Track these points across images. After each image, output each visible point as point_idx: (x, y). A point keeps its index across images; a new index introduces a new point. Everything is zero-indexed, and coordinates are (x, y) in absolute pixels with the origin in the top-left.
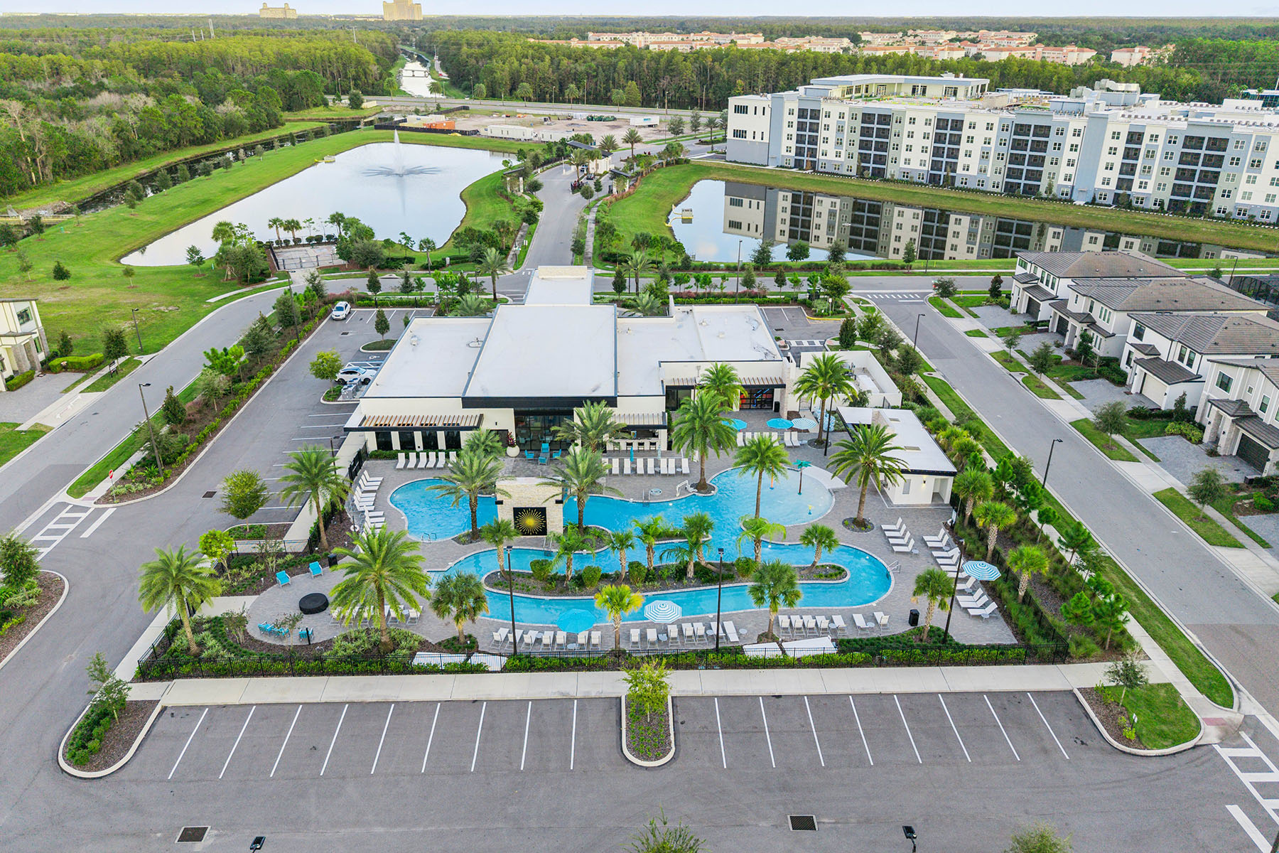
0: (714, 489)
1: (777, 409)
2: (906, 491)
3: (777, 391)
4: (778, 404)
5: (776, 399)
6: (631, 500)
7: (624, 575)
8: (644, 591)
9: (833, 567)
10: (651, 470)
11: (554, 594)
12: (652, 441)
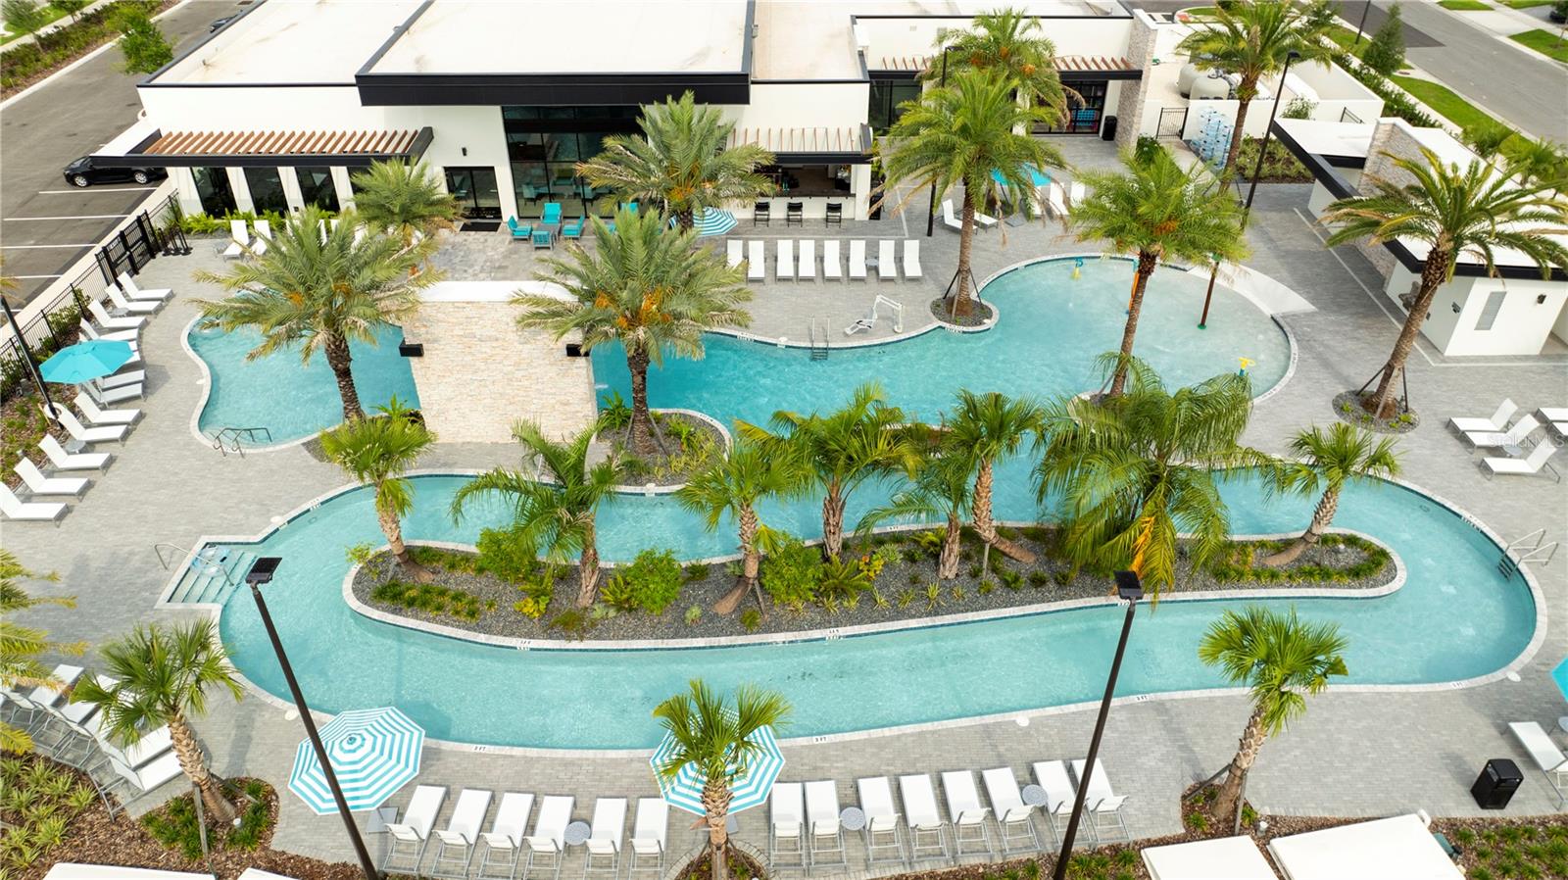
0: (989, 315)
1: (1110, 132)
2: (1486, 322)
3: (1114, 87)
4: (1112, 123)
5: (1110, 108)
6: (783, 341)
7: (752, 570)
8: (812, 626)
9: (1351, 541)
10: (833, 268)
11: (549, 632)
12: (834, 201)
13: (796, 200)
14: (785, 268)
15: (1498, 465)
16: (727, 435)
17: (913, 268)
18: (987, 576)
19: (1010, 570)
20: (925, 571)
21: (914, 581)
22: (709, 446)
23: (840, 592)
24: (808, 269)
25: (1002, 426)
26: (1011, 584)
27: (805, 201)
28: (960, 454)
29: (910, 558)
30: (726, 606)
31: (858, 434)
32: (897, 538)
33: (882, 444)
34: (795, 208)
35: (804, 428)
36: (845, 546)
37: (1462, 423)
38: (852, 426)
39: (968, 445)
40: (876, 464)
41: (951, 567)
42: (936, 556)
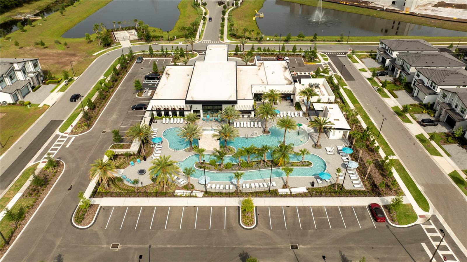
1: (292, 101)
2: (334, 135)
5: (292, 98)
6: (242, 137)
7: (240, 164)
8: (246, 170)
9: (308, 162)
10: (249, 126)
11: (218, 171)
12: (249, 115)
13: (243, 115)
14: (242, 126)
15: (329, 153)
16: (236, 149)
17: (260, 126)
18: (266, 165)
19: (268, 164)
20: (259, 165)
21: (257, 166)
22: (234, 151)
23: (249, 167)
24: (245, 126)
25: (267, 149)
26: (268, 166)
27: (245, 115)
28: (262, 152)
29: (257, 163)
30: (237, 168)
31: (251, 149)
32: (256, 161)
33: (254, 151)
34: (243, 116)
35: (245, 149)
36: (250, 162)
37: (326, 148)
38: (250, 148)
39: (263, 150)
40: (253, 153)
41: (262, 164)
42: (260, 163)
